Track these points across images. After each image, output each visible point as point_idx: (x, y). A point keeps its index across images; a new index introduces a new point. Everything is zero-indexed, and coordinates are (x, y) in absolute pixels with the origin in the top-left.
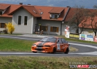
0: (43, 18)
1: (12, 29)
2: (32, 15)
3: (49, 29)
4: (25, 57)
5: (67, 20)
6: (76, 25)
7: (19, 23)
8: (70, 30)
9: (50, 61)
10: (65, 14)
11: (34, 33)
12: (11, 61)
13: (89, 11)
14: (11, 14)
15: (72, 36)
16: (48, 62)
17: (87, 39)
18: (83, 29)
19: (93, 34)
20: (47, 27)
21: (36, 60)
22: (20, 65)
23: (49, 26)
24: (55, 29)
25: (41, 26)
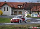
5: (25, 8)
7: (5, 10)
9: (20, 27)
13: (35, 4)
15: (28, 15)
25: (14, 11)
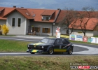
0: (36, 20)
1: (7, 31)
2: (25, 17)
3: (41, 30)
4: (20, 57)
5: (57, 22)
6: (66, 27)
7: (13, 25)
8: (61, 31)
10: (56, 16)
11: (27, 34)
12: (6, 61)
13: (77, 13)
14: (6, 16)
15: (63, 36)
16: (42, 61)
17: (77, 39)
18: (73, 30)
19: (82, 34)
20: (39, 28)
22: (15, 65)
23: (41, 27)
24: (46, 31)
25: (33, 28)
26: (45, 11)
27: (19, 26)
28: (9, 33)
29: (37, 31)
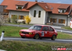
0: (53, 12)
10: (71, 9)
11: (46, 24)
20: (56, 19)
21: (49, 45)
26: (62, 5)
27: (39, 17)
28: (31, 23)
29: (54, 22)
